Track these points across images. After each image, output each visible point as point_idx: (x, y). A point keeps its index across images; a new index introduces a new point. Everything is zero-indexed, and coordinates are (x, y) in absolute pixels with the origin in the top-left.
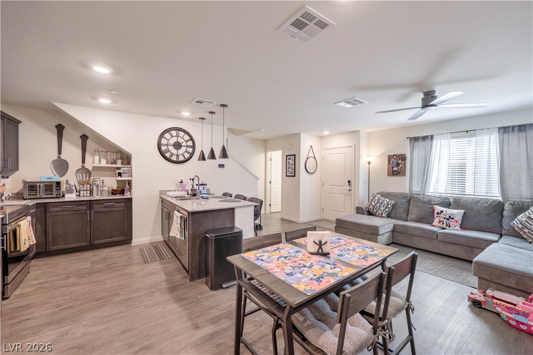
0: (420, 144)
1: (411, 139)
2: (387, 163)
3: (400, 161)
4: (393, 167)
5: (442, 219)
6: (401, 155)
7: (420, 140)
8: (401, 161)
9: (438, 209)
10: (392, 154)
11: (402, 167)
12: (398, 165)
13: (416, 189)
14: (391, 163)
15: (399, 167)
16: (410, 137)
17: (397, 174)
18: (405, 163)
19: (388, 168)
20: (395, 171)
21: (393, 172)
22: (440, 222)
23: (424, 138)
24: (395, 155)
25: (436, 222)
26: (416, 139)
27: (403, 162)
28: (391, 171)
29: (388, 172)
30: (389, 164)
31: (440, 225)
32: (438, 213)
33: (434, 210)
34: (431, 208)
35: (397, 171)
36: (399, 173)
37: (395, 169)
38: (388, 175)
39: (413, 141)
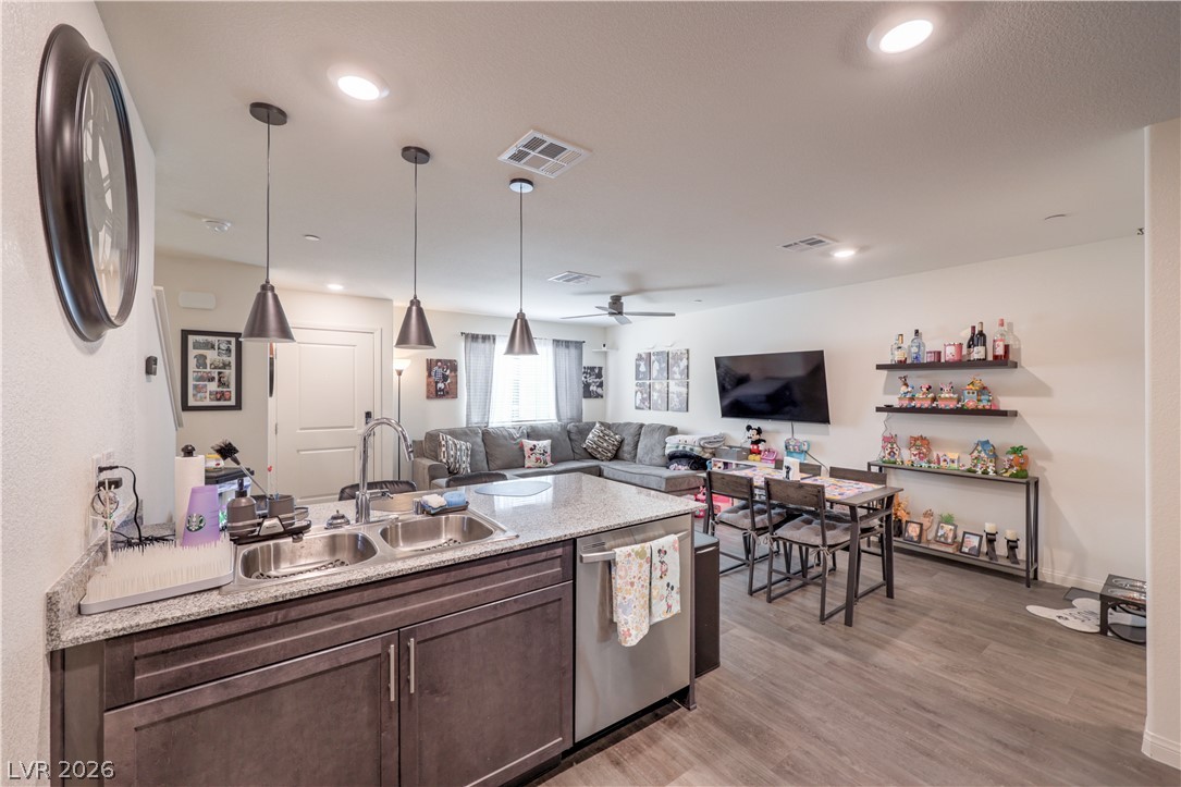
0: (480, 345)
1: (467, 336)
2: (426, 374)
3: (448, 372)
4: (437, 383)
5: (538, 456)
6: (450, 361)
7: (480, 340)
8: (451, 371)
9: (528, 443)
11: (452, 382)
12: (445, 378)
13: (475, 419)
14: (433, 374)
15: (447, 383)
16: (465, 332)
17: (444, 395)
20: (441, 390)
21: (437, 392)
22: (537, 460)
23: (485, 338)
24: (440, 361)
25: (527, 464)
26: (475, 337)
28: (433, 390)
29: (428, 391)
30: (429, 375)
31: (537, 464)
32: (531, 449)
33: (522, 448)
34: (518, 444)
35: (443, 390)
36: (448, 393)
37: (441, 385)
38: (428, 397)
39: (470, 339)
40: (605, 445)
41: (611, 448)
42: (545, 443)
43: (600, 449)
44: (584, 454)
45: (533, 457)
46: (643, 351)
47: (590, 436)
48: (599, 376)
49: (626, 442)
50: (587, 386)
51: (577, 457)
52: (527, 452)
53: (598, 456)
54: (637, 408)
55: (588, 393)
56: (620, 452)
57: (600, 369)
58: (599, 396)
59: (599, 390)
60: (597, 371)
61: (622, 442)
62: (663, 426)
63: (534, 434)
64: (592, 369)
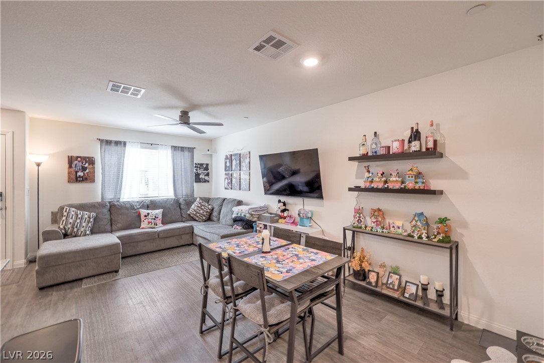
0: (113, 148)
1: (101, 141)
2: (67, 166)
3: (87, 165)
4: (76, 172)
5: (150, 220)
7: (113, 144)
8: (89, 165)
9: (144, 212)
10: (75, 154)
11: (89, 172)
12: (84, 169)
13: (110, 196)
14: (73, 166)
15: (86, 172)
16: (101, 138)
17: (83, 180)
18: (94, 168)
19: (69, 173)
20: (80, 177)
21: (77, 178)
22: (149, 223)
23: (117, 143)
24: (80, 157)
25: (142, 226)
26: (108, 142)
27: (91, 166)
28: (73, 177)
29: (69, 178)
30: (70, 167)
31: (149, 226)
32: (145, 216)
33: (139, 215)
34: (137, 212)
35: (82, 177)
36: (86, 179)
37: (80, 174)
38: (69, 182)
39: (104, 144)
40: (201, 212)
41: (205, 213)
42: (159, 212)
43: (198, 215)
44: (188, 217)
45: (146, 221)
46: (228, 154)
47: (193, 206)
48: (207, 168)
49: (215, 210)
50: (197, 175)
51: (184, 220)
52: (143, 218)
53: (197, 219)
54: (226, 188)
55: (198, 179)
56: (212, 216)
57: (207, 165)
58: (206, 181)
59: (207, 178)
60: (205, 166)
61: (212, 210)
62: (235, 200)
63: (152, 205)
64: (202, 165)
